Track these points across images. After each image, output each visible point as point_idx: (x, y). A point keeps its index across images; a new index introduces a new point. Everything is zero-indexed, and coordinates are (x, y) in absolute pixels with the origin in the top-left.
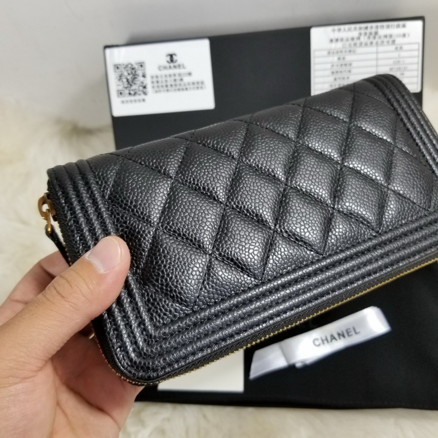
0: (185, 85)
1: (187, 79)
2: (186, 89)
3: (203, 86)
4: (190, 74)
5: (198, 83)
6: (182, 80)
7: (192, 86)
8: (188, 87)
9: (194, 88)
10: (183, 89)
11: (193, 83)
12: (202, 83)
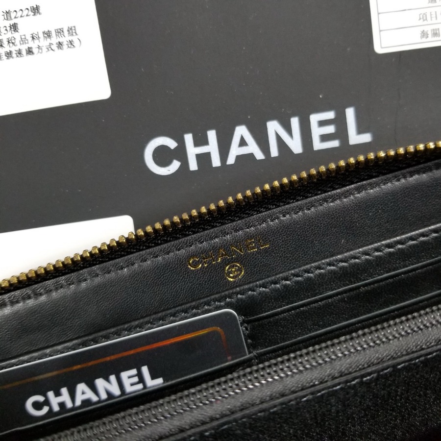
0: (23, 40)
1: (28, 25)
2: (30, 51)
3: (74, 38)
4: (36, 10)
5: (60, 32)
6: (14, 27)
7: (45, 43)
8: (33, 45)
9: (50, 48)
10: (19, 53)
11: (48, 34)
12: (71, 30)
